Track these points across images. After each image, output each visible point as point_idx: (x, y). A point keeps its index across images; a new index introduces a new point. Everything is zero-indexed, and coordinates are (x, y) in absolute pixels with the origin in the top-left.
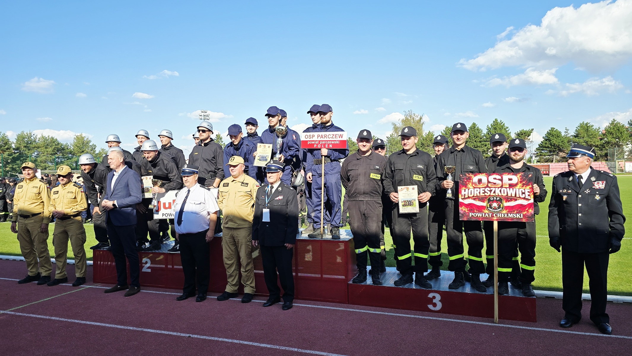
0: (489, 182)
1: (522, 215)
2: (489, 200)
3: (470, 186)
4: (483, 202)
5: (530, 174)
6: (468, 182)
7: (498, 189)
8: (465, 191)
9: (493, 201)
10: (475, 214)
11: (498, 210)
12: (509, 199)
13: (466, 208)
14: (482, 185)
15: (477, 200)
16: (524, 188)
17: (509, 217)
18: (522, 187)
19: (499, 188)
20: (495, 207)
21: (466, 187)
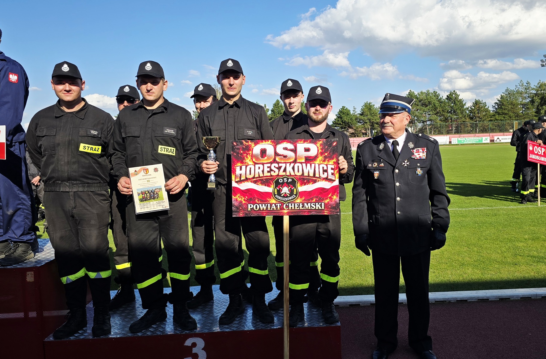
0: (276, 154)
1: (323, 204)
2: (277, 184)
3: (248, 160)
4: (269, 186)
5: (334, 142)
6: (245, 155)
7: (290, 165)
8: (241, 169)
9: (283, 184)
10: (256, 206)
11: (290, 198)
12: (305, 181)
13: (242, 197)
14: (266, 160)
15: (259, 183)
16: (326, 163)
17: (305, 209)
18: (323, 161)
19: (290, 163)
20: (285, 193)
21: (242, 162)
